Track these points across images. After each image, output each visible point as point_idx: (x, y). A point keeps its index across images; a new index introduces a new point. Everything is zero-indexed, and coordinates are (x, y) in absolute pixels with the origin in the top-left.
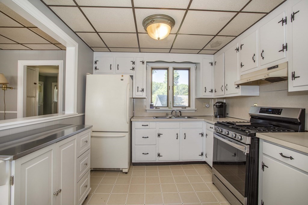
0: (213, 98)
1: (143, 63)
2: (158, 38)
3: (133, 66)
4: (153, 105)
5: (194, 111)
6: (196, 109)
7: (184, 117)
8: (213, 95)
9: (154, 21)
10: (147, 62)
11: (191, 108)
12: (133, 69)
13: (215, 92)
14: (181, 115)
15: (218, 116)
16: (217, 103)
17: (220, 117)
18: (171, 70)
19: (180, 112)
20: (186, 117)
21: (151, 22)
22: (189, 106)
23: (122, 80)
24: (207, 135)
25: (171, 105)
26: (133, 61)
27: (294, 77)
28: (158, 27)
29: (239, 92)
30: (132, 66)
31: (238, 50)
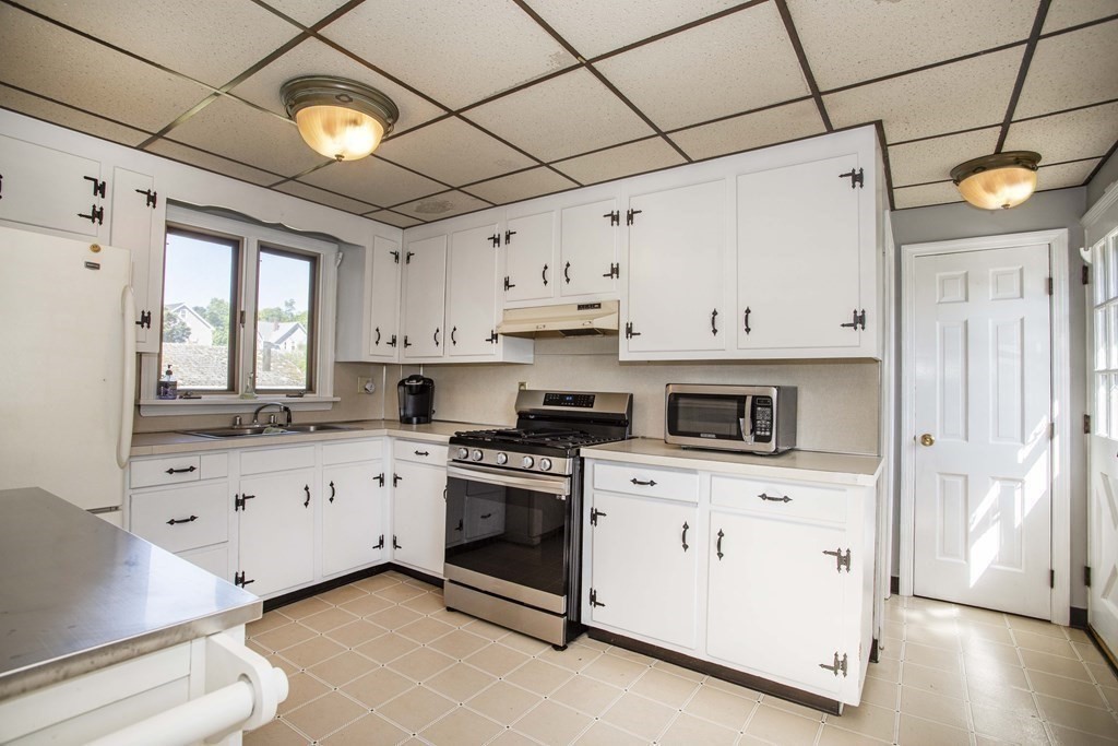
0: (384, 364)
1: (152, 199)
2: (337, 156)
3: (98, 201)
4: (175, 384)
5: (329, 407)
6: (338, 399)
7: (303, 428)
8: (396, 355)
9: (351, 100)
10: (170, 201)
11: (317, 395)
12: (97, 215)
13: (406, 344)
14: (289, 420)
15: (415, 420)
16: (411, 378)
17: (418, 422)
18: (250, 247)
19: (286, 409)
20: (312, 428)
21: (338, 97)
22: (311, 388)
23: (94, 266)
24: (396, 479)
25: (242, 383)
26: (96, 181)
27: (629, 331)
28: (355, 122)
29: (498, 353)
30: (89, 201)
31: (496, 240)
